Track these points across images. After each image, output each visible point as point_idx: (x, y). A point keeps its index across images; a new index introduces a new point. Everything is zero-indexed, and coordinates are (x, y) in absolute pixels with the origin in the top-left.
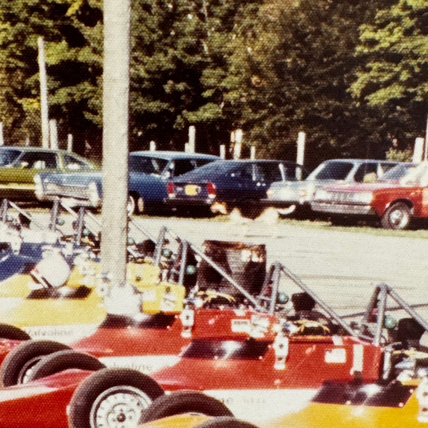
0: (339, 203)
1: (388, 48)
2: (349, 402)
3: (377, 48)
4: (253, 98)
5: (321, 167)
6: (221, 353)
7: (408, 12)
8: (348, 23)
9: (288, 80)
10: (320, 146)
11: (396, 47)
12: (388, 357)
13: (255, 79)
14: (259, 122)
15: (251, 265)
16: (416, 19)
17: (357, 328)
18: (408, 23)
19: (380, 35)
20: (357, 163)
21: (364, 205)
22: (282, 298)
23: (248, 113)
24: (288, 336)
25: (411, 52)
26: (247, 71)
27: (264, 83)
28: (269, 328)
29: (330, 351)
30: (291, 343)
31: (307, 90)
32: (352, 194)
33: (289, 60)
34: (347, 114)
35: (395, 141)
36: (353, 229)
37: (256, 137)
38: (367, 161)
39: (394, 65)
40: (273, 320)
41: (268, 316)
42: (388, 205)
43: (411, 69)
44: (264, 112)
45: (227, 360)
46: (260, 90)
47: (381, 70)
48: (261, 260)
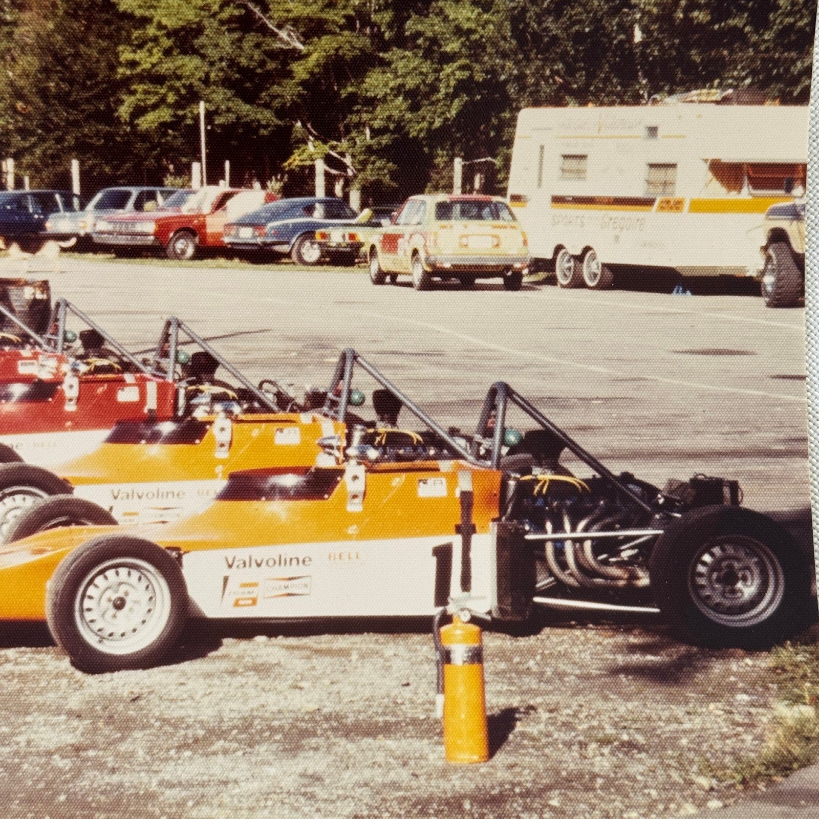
0: (121, 234)
1: (150, 69)
2: (143, 442)
3: (139, 69)
4: (21, 125)
5: (99, 196)
6: (7, 397)
7: (164, 32)
8: (106, 44)
9: (54, 105)
10: (95, 174)
11: (157, 68)
12: (182, 393)
13: (20, 105)
14: (29, 150)
15: (35, 302)
16: (173, 39)
17: (149, 365)
18: (166, 43)
19: (139, 56)
20: (135, 191)
21: (147, 235)
22: (69, 336)
23: (17, 140)
24: (77, 376)
25: (174, 73)
26: (11, 96)
27: (30, 108)
28: (57, 369)
29: (123, 390)
30: (81, 382)
31: (74, 115)
32: (133, 224)
33: (52, 84)
34: (118, 139)
35: (171, 167)
36: (138, 260)
37: (30, 166)
38: (145, 188)
39: (159, 87)
40: (61, 360)
41: (55, 356)
42: (171, 235)
43: (177, 91)
44: (33, 139)
45: (15, 403)
46: (27, 116)
47: (146, 92)
48: (45, 297)
